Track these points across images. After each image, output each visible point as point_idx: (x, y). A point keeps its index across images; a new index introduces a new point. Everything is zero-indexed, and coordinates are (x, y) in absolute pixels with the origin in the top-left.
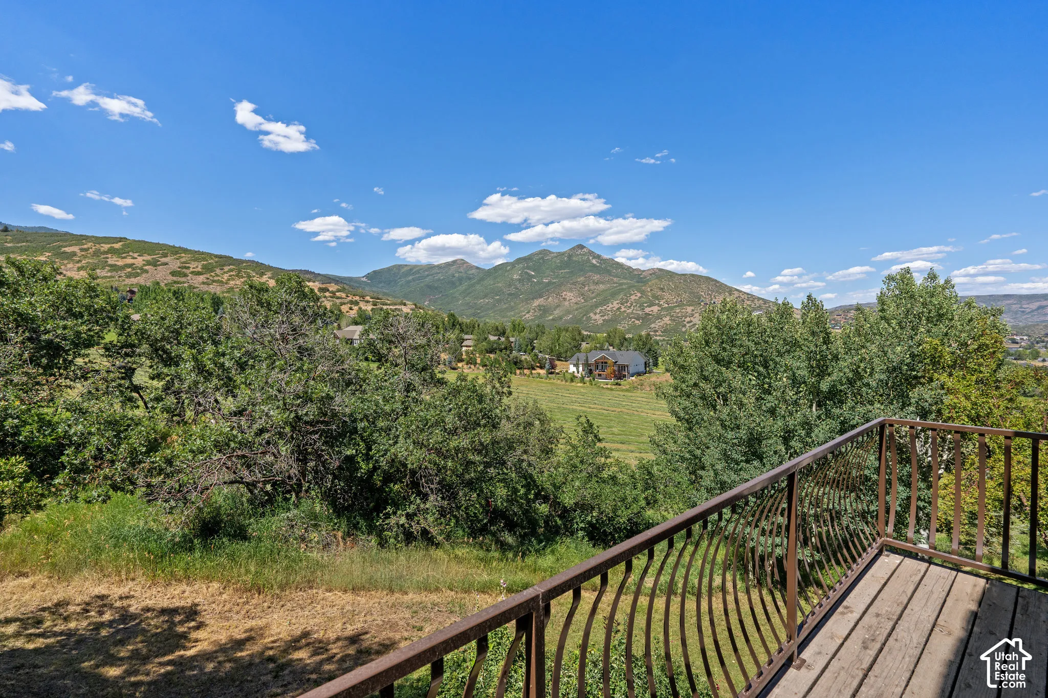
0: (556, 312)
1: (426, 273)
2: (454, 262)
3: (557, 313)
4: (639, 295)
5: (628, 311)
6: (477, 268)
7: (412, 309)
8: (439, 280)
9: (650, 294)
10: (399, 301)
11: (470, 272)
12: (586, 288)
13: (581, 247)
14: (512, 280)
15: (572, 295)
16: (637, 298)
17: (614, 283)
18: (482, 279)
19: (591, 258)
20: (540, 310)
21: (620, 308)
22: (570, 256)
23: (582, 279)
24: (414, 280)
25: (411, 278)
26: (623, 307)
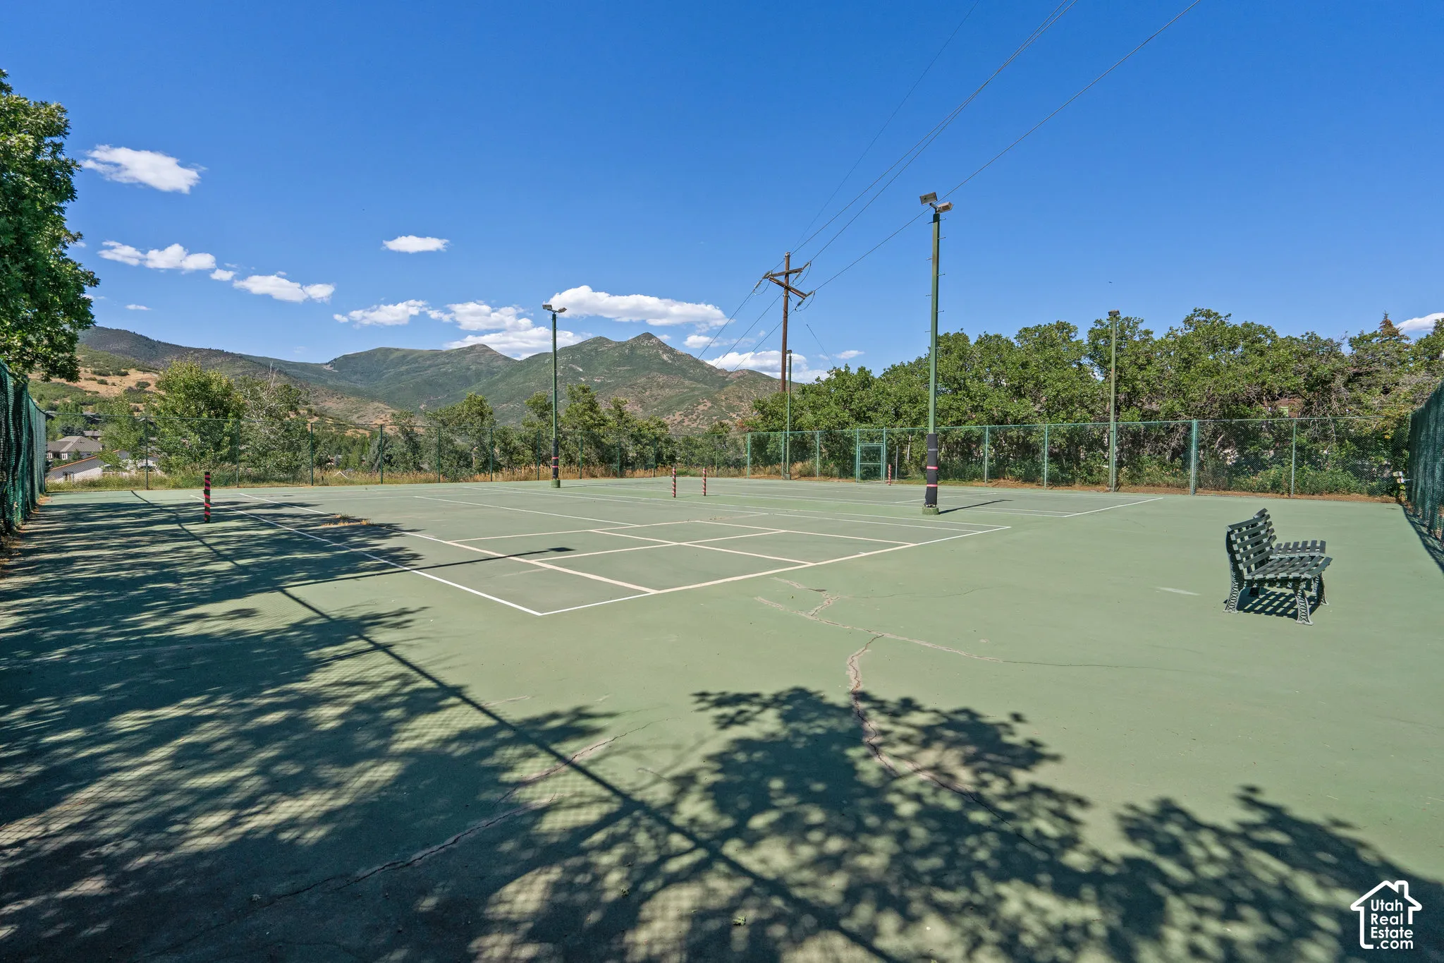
1: (428, 362)
2: (472, 348)
4: (709, 404)
5: (693, 426)
6: (506, 358)
8: (445, 373)
9: (724, 404)
11: (495, 364)
12: (647, 393)
16: (706, 408)
18: (509, 375)
19: (661, 352)
21: (683, 421)
22: (632, 349)
23: (643, 379)
24: (408, 372)
25: (404, 368)
26: (686, 420)
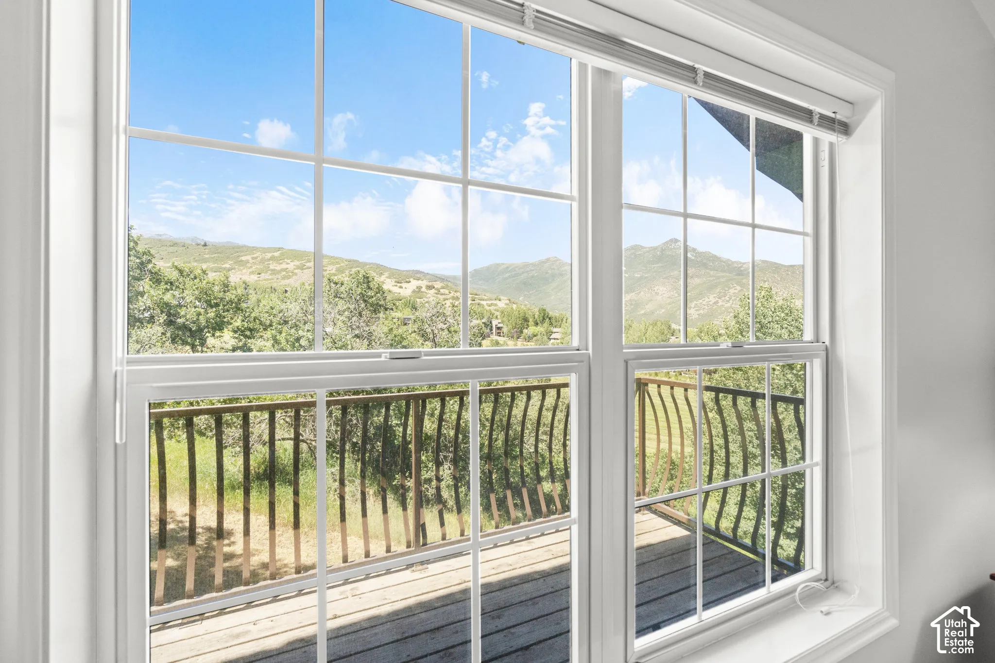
0: (647, 307)
1: (521, 270)
2: (548, 260)
3: (649, 307)
5: (726, 306)
7: (507, 304)
8: (533, 277)
11: (563, 269)
13: (675, 241)
15: (665, 289)
17: (710, 276)
20: (631, 304)
21: (717, 302)
22: (662, 251)
23: (675, 273)
24: (510, 277)
25: (507, 275)
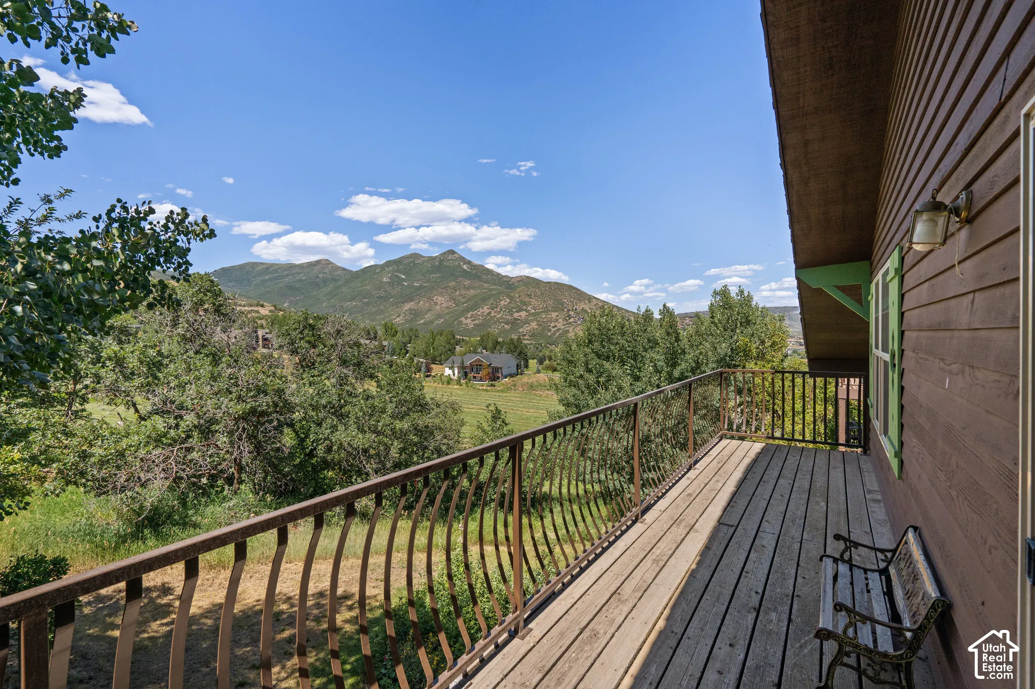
0: (426, 316)
1: (286, 272)
2: (318, 262)
3: (429, 316)
4: (508, 301)
5: (498, 316)
6: (344, 269)
7: (270, 311)
8: (300, 281)
9: (518, 300)
10: (255, 302)
11: (336, 273)
12: (457, 293)
13: (452, 252)
14: (381, 282)
15: (443, 299)
16: (506, 303)
17: (484, 289)
18: (347, 282)
19: (462, 264)
20: (411, 314)
21: (490, 313)
22: (441, 261)
23: (453, 283)
24: (271, 279)
25: (267, 277)
26: (493, 312)
